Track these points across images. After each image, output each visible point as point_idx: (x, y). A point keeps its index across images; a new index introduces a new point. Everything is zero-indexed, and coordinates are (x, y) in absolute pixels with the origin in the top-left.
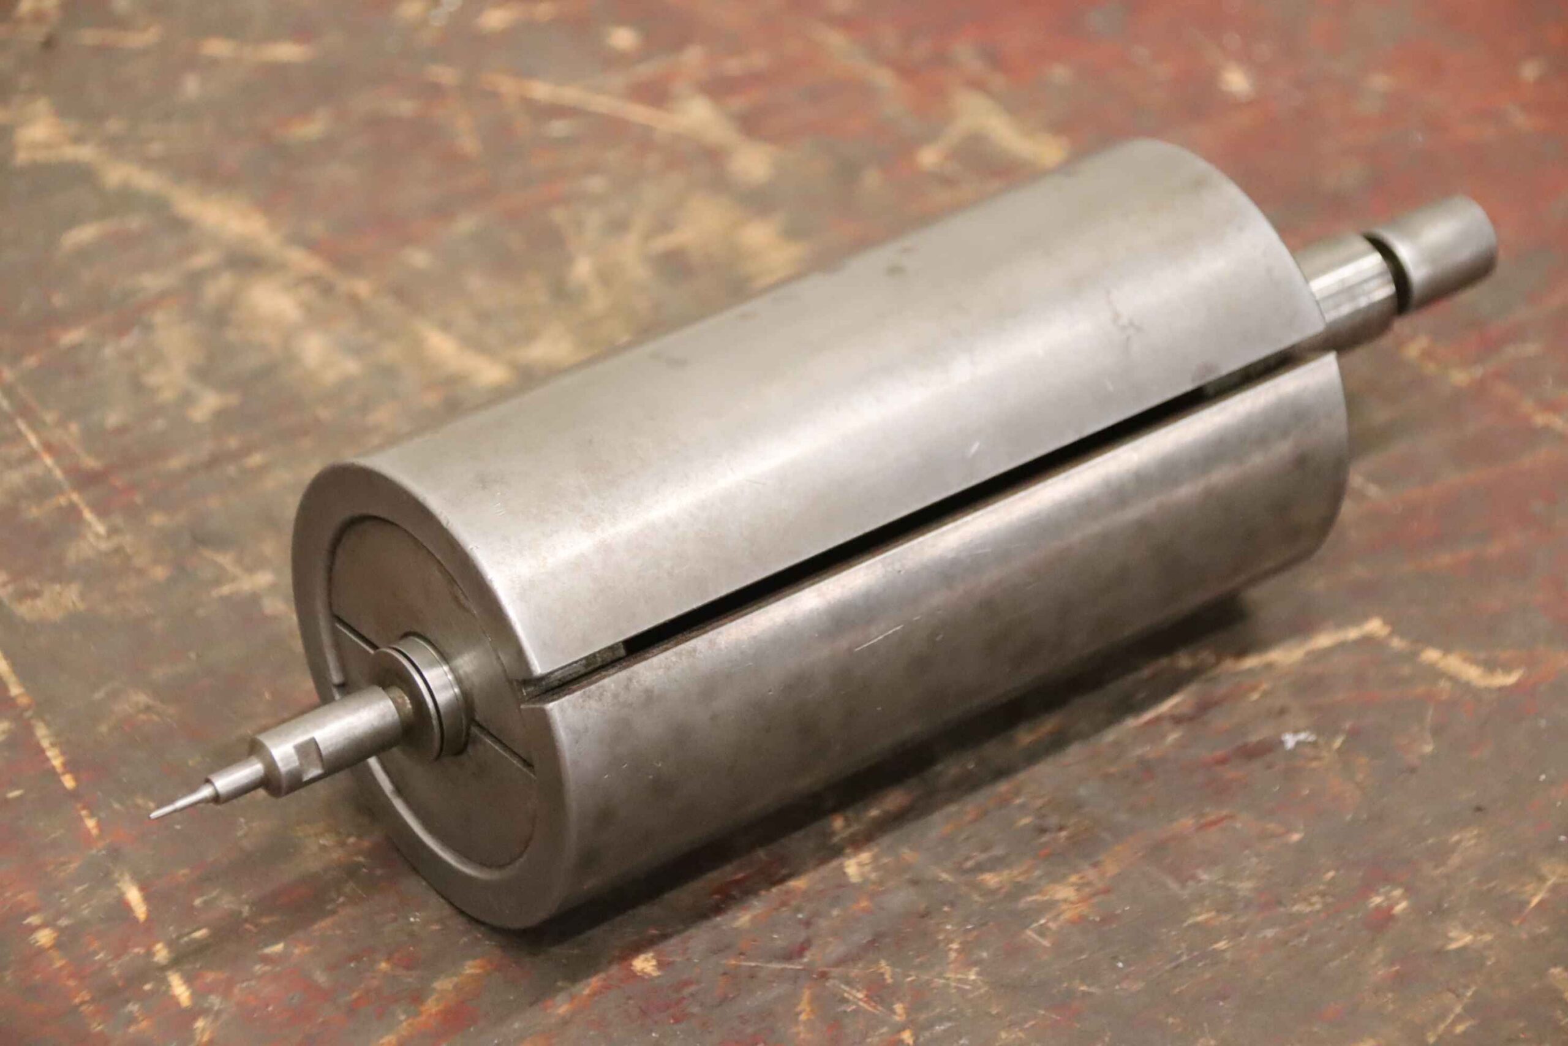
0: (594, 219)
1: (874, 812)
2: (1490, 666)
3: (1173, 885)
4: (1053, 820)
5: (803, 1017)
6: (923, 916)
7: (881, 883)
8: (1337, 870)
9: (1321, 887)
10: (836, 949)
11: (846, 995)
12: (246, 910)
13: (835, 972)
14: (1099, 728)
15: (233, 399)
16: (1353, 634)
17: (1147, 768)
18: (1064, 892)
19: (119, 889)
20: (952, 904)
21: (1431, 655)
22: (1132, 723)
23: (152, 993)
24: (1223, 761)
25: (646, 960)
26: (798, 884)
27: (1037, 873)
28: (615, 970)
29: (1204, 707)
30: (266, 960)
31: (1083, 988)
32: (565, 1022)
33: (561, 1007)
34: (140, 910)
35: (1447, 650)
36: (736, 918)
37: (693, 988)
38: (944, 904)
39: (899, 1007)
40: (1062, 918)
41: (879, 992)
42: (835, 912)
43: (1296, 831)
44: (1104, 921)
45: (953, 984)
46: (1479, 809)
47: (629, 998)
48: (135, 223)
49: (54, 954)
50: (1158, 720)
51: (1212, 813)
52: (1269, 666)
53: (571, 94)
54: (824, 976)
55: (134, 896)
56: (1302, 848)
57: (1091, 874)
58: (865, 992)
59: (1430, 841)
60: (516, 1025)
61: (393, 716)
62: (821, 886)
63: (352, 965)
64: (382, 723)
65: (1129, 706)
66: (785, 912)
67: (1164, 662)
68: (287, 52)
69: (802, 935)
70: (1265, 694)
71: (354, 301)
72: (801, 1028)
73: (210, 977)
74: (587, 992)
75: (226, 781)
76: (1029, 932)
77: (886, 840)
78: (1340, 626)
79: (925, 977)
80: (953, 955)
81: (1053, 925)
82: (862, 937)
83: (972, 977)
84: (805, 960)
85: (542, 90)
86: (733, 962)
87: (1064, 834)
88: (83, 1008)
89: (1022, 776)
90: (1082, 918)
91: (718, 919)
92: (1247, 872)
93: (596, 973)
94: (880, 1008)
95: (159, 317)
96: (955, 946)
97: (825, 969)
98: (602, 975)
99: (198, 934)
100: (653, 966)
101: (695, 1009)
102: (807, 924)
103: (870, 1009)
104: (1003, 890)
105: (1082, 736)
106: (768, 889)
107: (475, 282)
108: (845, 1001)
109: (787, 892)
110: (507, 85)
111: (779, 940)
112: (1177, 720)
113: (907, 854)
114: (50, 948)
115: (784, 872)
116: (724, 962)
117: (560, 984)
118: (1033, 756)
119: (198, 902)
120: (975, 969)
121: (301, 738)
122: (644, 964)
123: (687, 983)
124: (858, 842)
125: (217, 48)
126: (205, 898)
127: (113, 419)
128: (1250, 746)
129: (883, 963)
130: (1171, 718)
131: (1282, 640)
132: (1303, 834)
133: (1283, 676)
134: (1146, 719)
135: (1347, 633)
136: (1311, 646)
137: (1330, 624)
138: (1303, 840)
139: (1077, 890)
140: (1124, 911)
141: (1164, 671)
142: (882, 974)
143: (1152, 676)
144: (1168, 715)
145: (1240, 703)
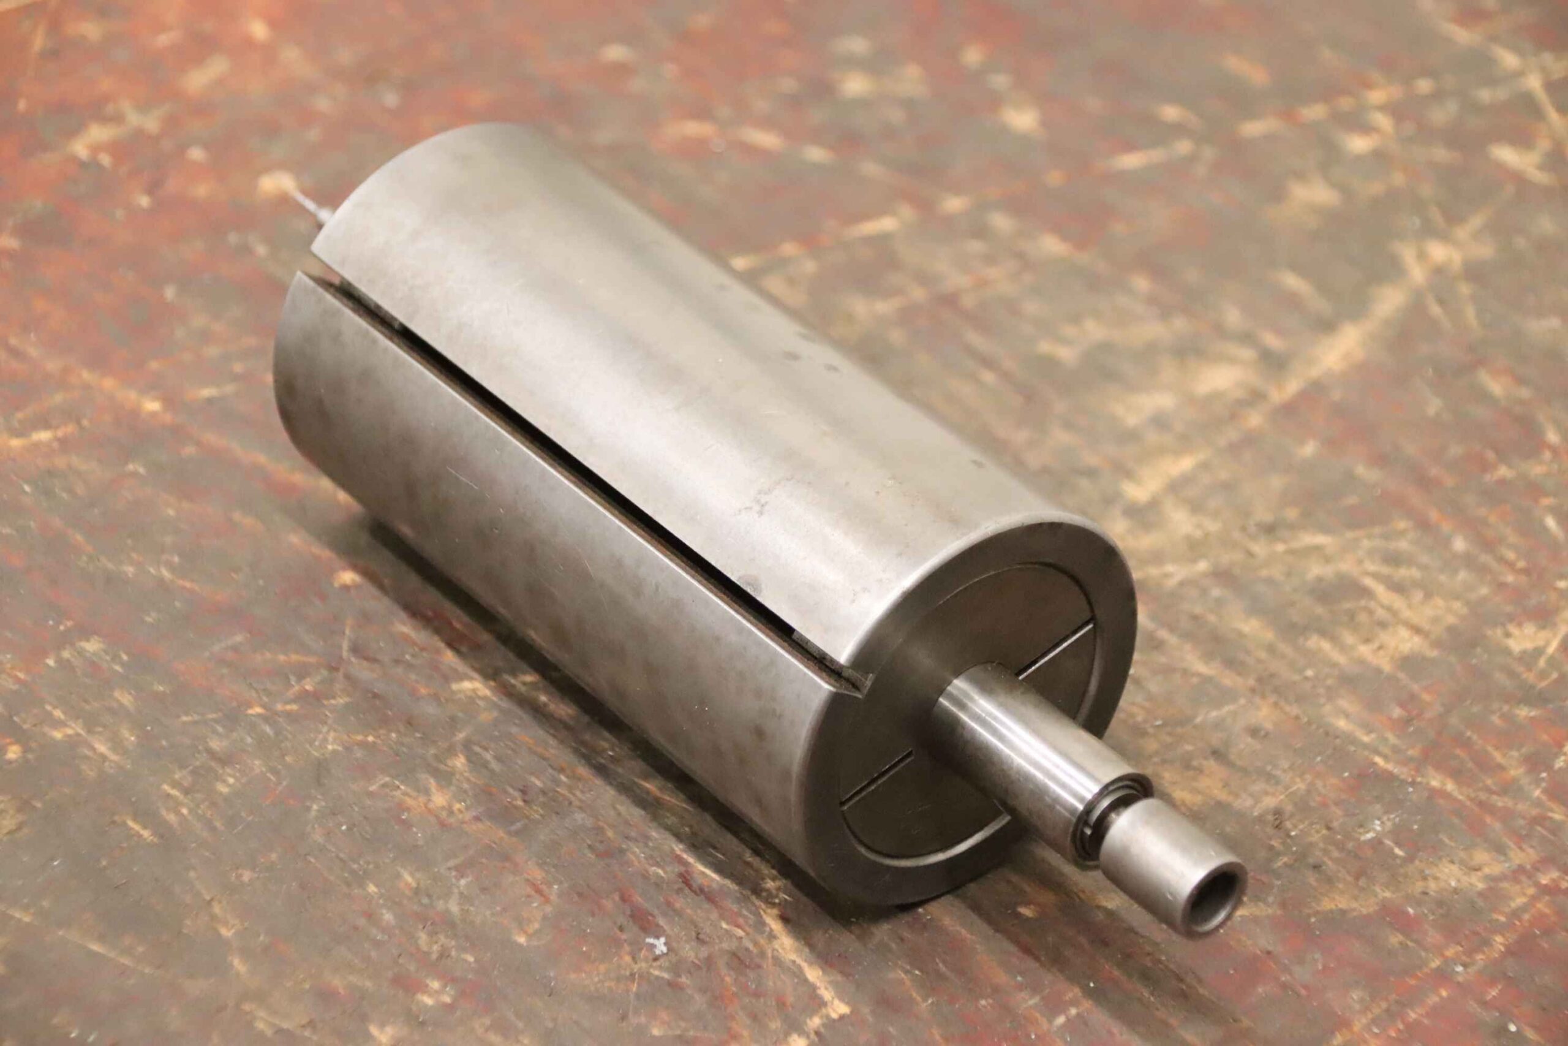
1: (543, 698)
3: (451, 863)
4: (540, 798)
5: (282, 657)
6: (408, 721)
7: (452, 700)
8: (476, 962)
9: (453, 954)
10: (368, 676)
11: (309, 680)
13: (339, 676)
14: (669, 828)
16: (827, 994)
17: (614, 854)
18: (441, 800)
20: (425, 738)
22: (678, 847)
24: (625, 899)
25: (353, 579)
26: (449, 656)
27: (466, 786)
28: (340, 564)
29: (703, 892)
31: (315, 807)
32: (279, 541)
37: (319, 602)
38: (424, 734)
39: (292, 707)
40: (408, 799)
41: (314, 697)
42: (413, 676)
43: (529, 940)
44: (403, 821)
45: (322, 736)
47: (306, 571)
50: (685, 864)
51: (554, 890)
52: (773, 938)
54: (334, 669)
56: (506, 943)
57: (467, 816)
58: (312, 689)
60: (276, 518)
62: (447, 668)
65: (700, 847)
66: (412, 650)
67: (769, 872)
69: (387, 659)
70: (728, 932)
72: (268, 657)
74: (314, 550)
76: (387, 779)
77: (506, 703)
78: (835, 985)
79: (331, 721)
80: (360, 738)
81: (397, 793)
82: (380, 688)
83: (331, 747)
84: (353, 659)
86: (350, 623)
87: (520, 803)
90: (407, 810)
92: (471, 908)
93: (337, 554)
94: (293, 697)
96: (370, 738)
97: (343, 669)
98: (334, 557)
100: (346, 582)
101: (293, 603)
102: (398, 661)
103: (292, 692)
104: (443, 767)
105: (655, 818)
108: (302, 679)
111: (378, 646)
112: (686, 879)
113: (488, 716)
116: (350, 618)
117: (324, 537)
118: (626, 789)
120: (340, 749)
122: (350, 577)
123: (324, 598)
124: (503, 688)
128: (650, 918)
129: (347, 699)
130: (687, 872)
131: (811, 946)
132: (525, 944)
133: (756, 944)
134: (685, 856)
135: (826, 989)
136: (805, 966)
137: (839, 978)
138: (520, 946)
139: (443, 808)
140: (417, 833)
141: (757, 871)
142: (334, 698)
143: (748, 864)
144: (689, 870)
145: (714, 915)
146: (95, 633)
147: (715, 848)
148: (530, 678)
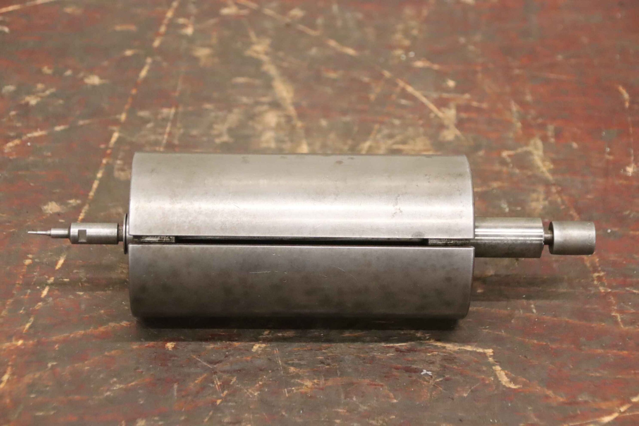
0: (386, 131)
1: (280, 334)
2: (513, 380)
3: (343, 397)
4: (329, 361)
5: (196, 382)
6: (261, 370)
7: (260, 355)
8: (396, 416)
9: (386, 419)
10: (227, 367)
11: (215, 381)
12: (84, 279)
13: (220, 374)
14: (372, 341)
15: (231, 140)
16: (480, 350)
17: (373, 359)
18: (308, 383)
19: (60, 258)
20: (273, 371)
21: (498, 368)
22: (383, 344)
23: (38, 290)
24: (397, 369)
25: (172, 344)
26: (236, 344)
27: (307, 374)
28: (160, 343)
29: (409, 350)
30: (76, 295)
31: (284, 413)
32: (132, 350)
33: (135, 346)
34: (59, 266)
35: (503, 369)
36: (209, 345)
37: (176, 358)
38: (271, 370)
39: (226, 392)
40: (300, 390)
41: (225, 385)
42: (238, 357)
43: (397, 400)
44: (311, 397)
45: (248, 393)
46: (461, 420)
47: (156, 353)
48: (257, 82)
49: (26, 267)
50: (392, 347)
51: (378, 381)
52: (444, 348)
53: (418, 94)
54: (215, 373)
55: (61, 262)
56: (393, 405)
57: (322, 381)
58: (221, 383)
59: (435, 422)
60: (119, 345)
61: (115, 234)
62: (242, 348)
63: (94, 307)
64: (110, 234)
65: (387, 340)
66: (224, 350)
67: (412, 332)
68: (350, 51)
69: (223, 358)
70: (433, 355)
71: (293, 127)
72: (193, 384)
73: (56, 292)
74: (146, 345)
75: (54, 232)
76: (286, 390)
77: (274, 344)
78: (478, 346)
79: (242, 387)
80: (257, 385)
81: (295, 391)
82: (237, 367)
83: (256, 394)
84: (215, 366)
85: (410, 89)
86: (195, 357)
87: (327, 367)
88: (17, 285)
89: (334, 344)
90: (306, 393)
91: (204, 343)
92: (369, 404)
93: (154, 341)
94: (220, 390)
95: (236, 110)
96: (260, 383)
97: (217, 371)
98: (156, 343)
99: (66, 280)
100: (172, 347)
101: (170, 365)
102: (226, 356)
103: (217, 388)
104: (292, 374)
105: (364, 342)
106: (226, 341)
107: (332, 136)
108: (213, 383)
109: (231, 345)
110: (401, 84)
111: (214, 357)
112: (397, 350)
113: (276, 351)
114: (26, 265)
115: (237, 339)
116: (192, 355)
117: (142, 339)
118: (343, 340)
119: (75, 271)
120: (259, 392)
121: (82, 228)
122: (170, 345)
123: (175, 356)
124: (265, 340)
125: (332, 43)
126: (78, 271)
127: (194, 132)
128: (411, 368)
129: (235, 378)
130: (396, 349)
131: (455, 342)
132: (398, 401)
133: (444, 352)
134: (388, 345)
135: (478, 349)
136: (462, 348)
137: (476, 344)
138: (396, 403)
139: (313, 385)
140: (320, 397)
141: (410, 334)
142: (231, 381)
143: (404, 334)
144: (396, 347)
145: (423, 354)
146: (136, 419)
147: (391, 337)
148: (266, 332)
